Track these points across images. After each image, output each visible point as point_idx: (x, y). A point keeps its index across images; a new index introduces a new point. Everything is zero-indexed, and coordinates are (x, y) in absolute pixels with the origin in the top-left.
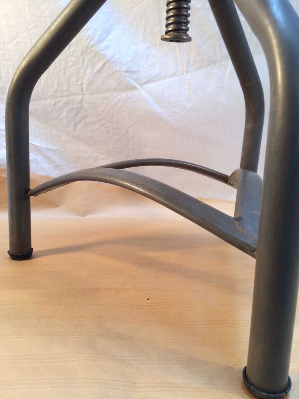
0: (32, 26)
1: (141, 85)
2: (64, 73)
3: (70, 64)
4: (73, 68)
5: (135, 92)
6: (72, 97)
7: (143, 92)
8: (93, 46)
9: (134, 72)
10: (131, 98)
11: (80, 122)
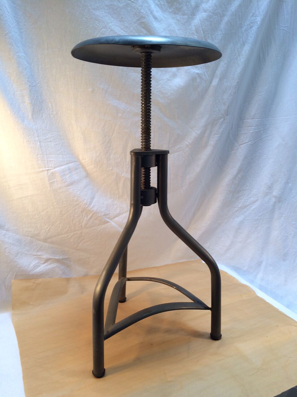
0: (56, 204)
1: (111, 219)
2: (72, 222)
3: (76, 217)
4: (77, 219)
5: (109, 224)
6: (76, 232)
7: (112, 223)
8: (87, 207)
9: (107, 214)
10: (107, 227)
11: (80, 242)
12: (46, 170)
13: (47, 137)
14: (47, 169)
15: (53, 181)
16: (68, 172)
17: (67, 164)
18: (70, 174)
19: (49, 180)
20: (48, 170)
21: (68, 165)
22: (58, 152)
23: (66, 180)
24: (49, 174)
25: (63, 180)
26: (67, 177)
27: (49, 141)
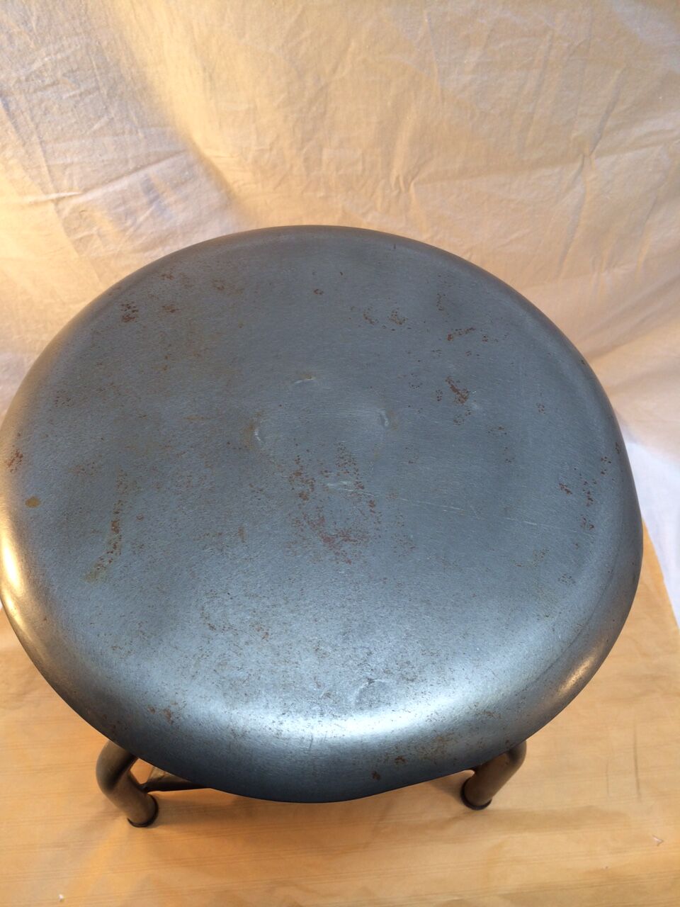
12: (52, 201)
13: (35, 66)
14: (54, 196)
15: (86, 233)
16: (145, 200)
17: (136, 170)
18: (153, 207)
19: (69, 231)
20: (57, 201)
21: (142, 174)
22: (96, 126)
23: (139, 227)
24: (66, 212)
25: (125, 230)
26: (141, 219)
27: (48, 81)
